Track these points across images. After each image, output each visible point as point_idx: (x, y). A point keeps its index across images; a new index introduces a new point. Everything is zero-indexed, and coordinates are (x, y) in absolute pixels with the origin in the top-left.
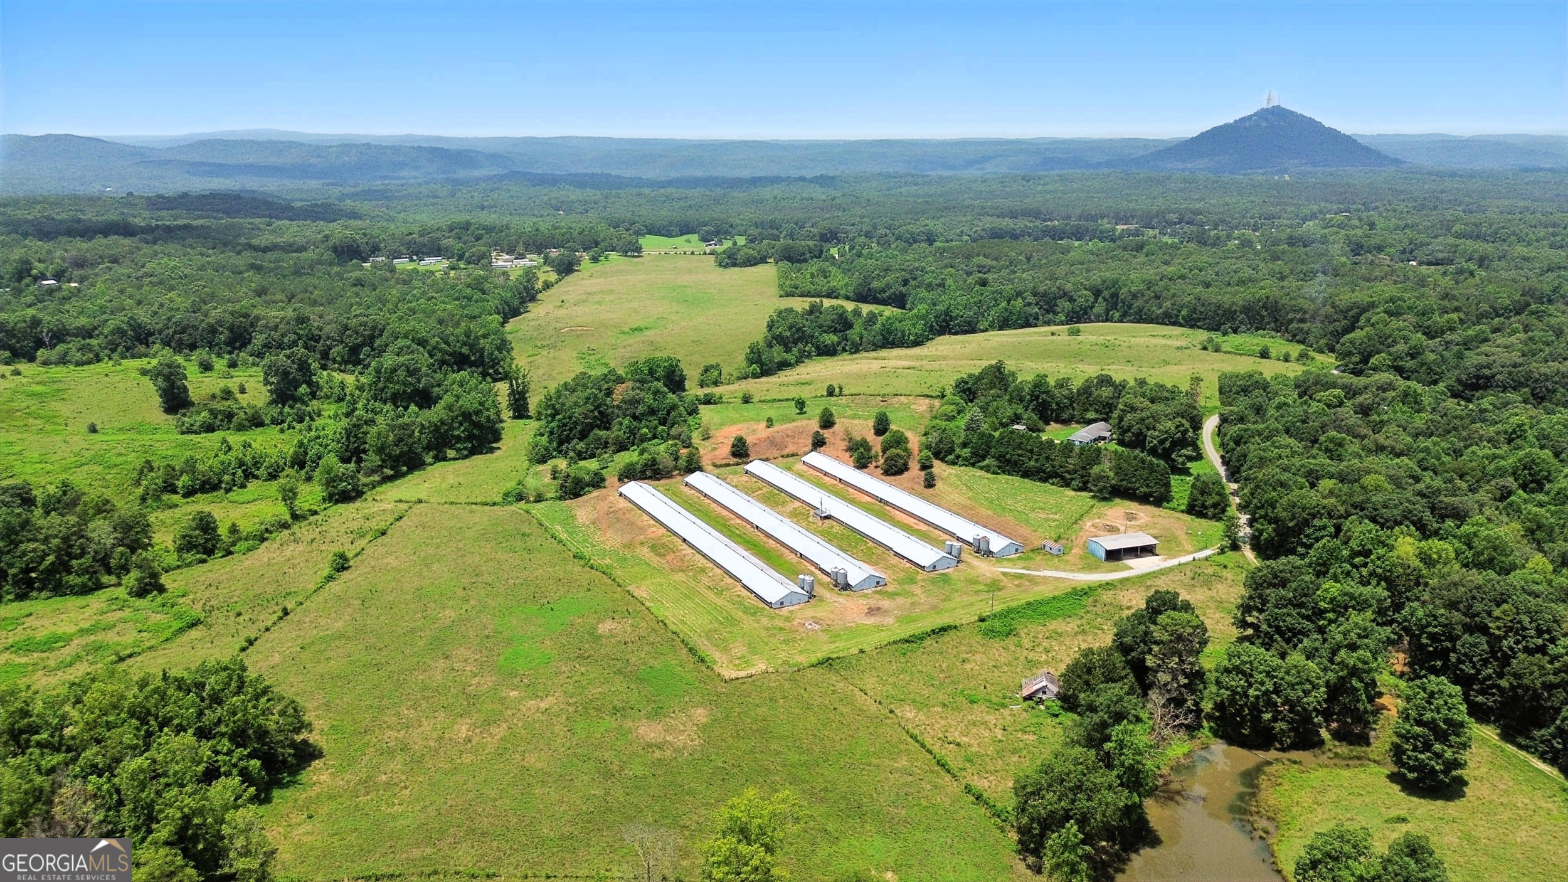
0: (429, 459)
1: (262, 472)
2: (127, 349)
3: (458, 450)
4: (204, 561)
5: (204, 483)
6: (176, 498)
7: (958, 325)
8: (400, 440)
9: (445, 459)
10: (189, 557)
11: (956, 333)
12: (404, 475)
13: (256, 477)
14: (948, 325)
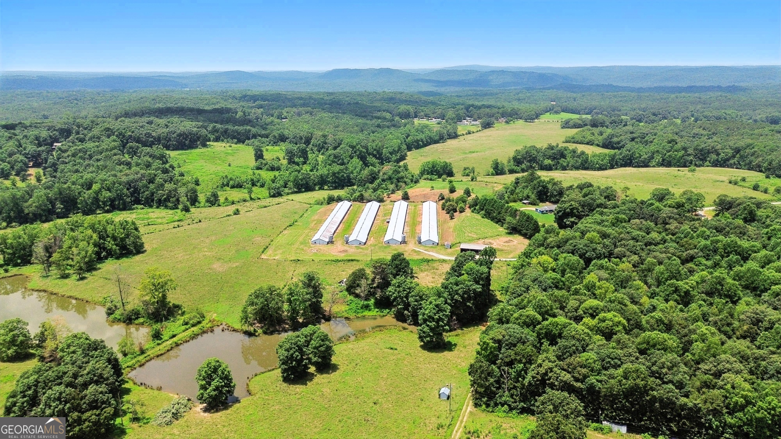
0: (317, 188)
1: (259, 184)
2: (274, 143)
3: (329, 187)
4: (210, 207)
5: (238, 185)
6: (228, 189)
7: (636, 162)
8: (304, 178)
9: (323, 189)
10: (207, 204)
11: (635, 167)
12: (302, 192)
13: (257, 186)
14: (631, 162)
